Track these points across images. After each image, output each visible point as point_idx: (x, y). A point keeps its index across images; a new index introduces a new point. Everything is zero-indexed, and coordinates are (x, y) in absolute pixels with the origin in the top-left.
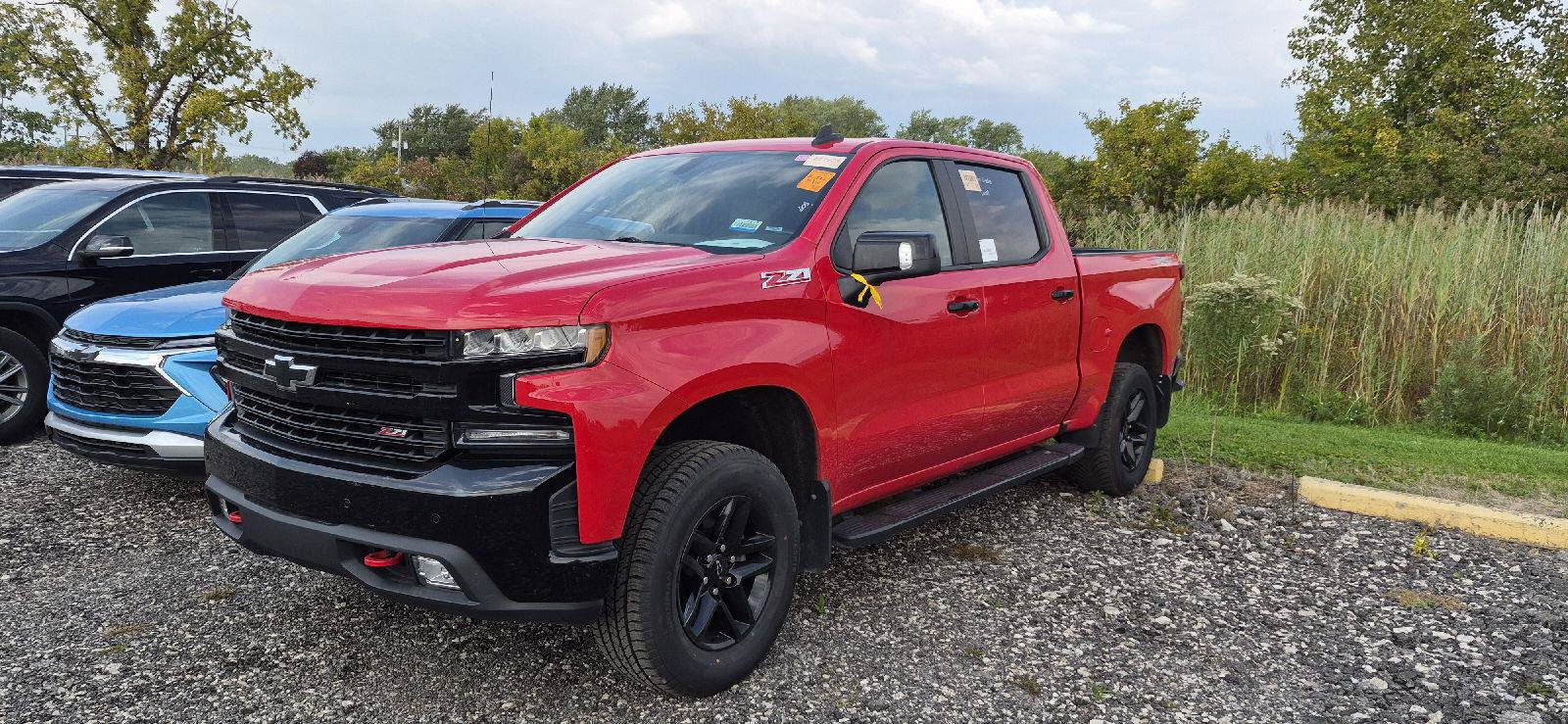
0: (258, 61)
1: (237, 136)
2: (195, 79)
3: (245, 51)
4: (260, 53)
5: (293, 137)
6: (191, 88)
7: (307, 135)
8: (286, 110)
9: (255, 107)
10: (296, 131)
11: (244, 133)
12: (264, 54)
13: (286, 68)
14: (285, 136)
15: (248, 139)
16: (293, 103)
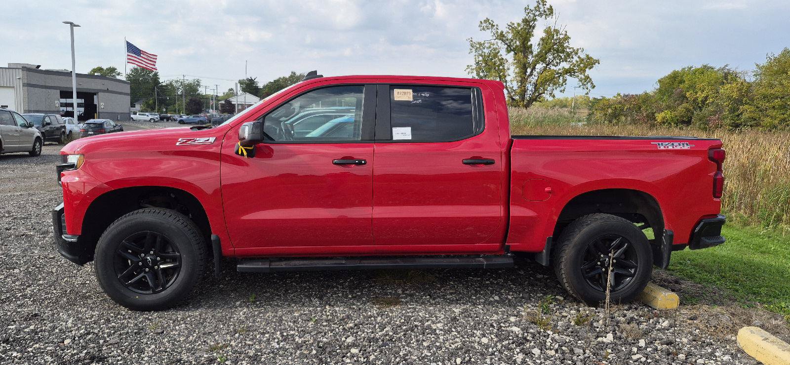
0: (576, 54)
1: (559, 89)
2: (547, 65)
3: (571, 50)
4: (578, 50)
5: (587, 88)
6: (545, 69)
7: (594, 87)
8: (584, 75)
9: (571, 76)
10: (589, 85)
11: (562, 88)
12: (580, 50)
13: (587, 56)
14: (583, 88)
15: (564, 90)
16: (588, 72)
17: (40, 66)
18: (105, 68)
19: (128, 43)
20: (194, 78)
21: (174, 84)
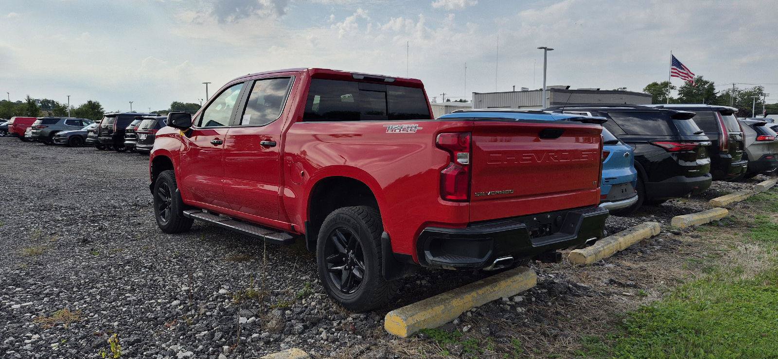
17: (568, 87)
18: (659, 83)
19: (673, 56)
20: (753, 86)
21: (731, 93)
